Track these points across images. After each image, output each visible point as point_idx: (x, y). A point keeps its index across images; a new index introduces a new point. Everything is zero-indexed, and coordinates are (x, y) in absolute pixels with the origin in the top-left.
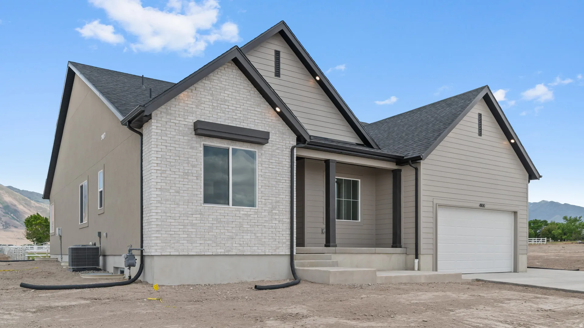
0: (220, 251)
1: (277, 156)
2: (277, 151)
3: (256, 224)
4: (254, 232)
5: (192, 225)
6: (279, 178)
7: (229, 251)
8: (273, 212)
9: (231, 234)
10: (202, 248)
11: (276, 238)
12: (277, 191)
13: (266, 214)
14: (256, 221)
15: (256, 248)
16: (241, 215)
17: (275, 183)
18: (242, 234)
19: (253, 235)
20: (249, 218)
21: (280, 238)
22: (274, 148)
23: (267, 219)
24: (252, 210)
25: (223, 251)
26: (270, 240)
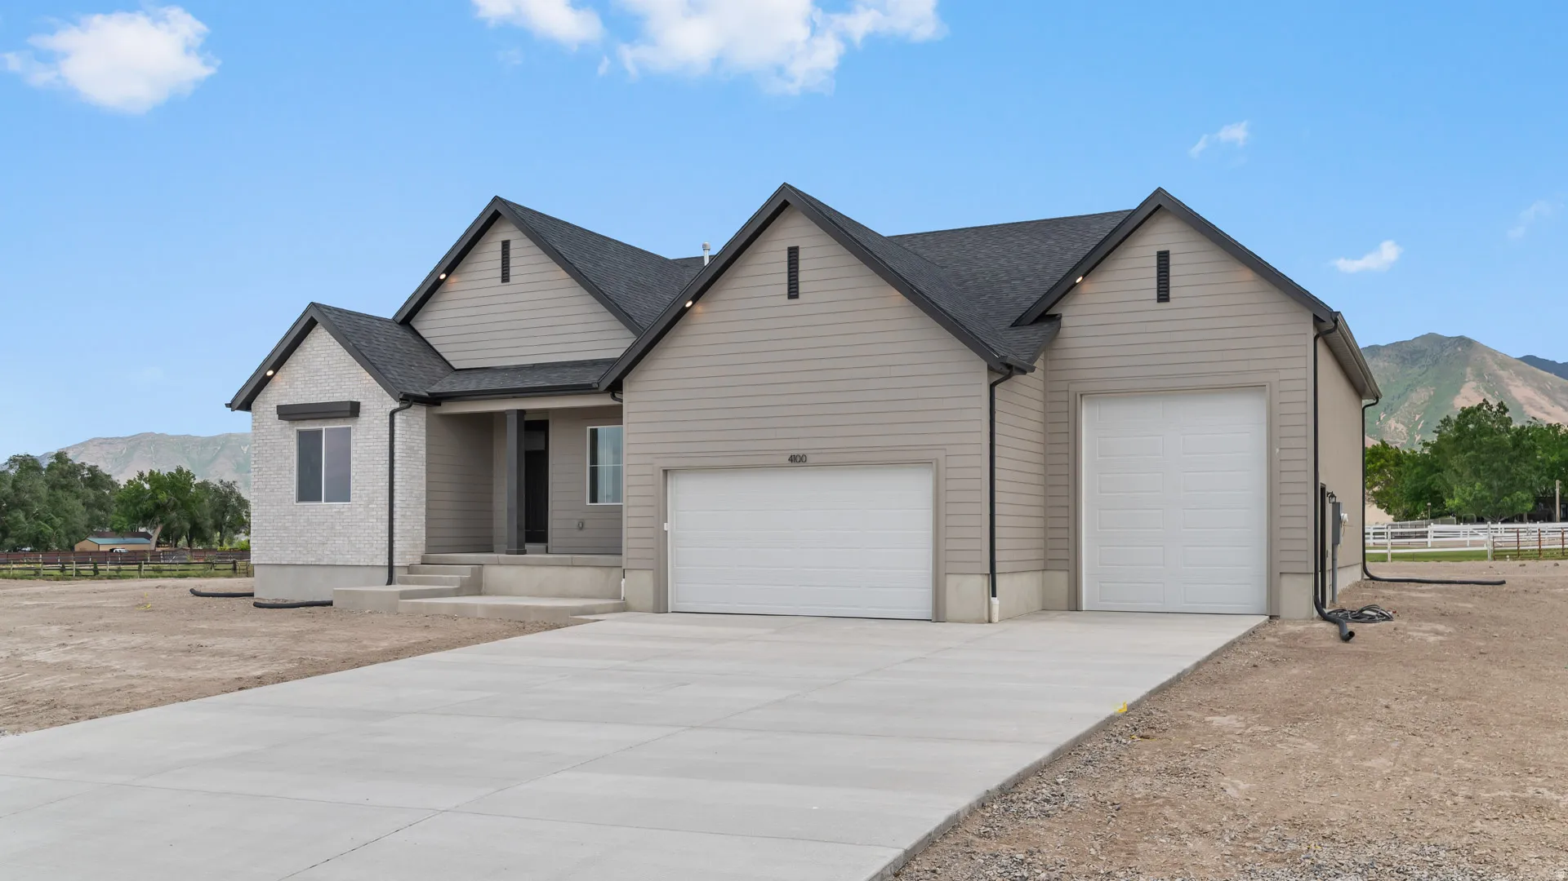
0: (311, 560)
1: (375, 429)
2: (376, 422)
3: (350, 524)
4: (348, 535)
5: (286, 528)
6: (377, 459)
7: (320, 560)
8: (370, 506)
9: (321, 538)
10: (294, 556)
11: (373, 542)
12: (375, 477)
13: (361, 510)
14: (349, 521)
15: (349, 556)
16: (333, 514)
17: (372, 466)
18: (335, 538)
19: (346, 538)
20: (342, 517)
21: (379, 542)
22: (371, 418)
23: (363, 517)
24: (346, 506)
25: (314, 559)
26: (366, 546)
